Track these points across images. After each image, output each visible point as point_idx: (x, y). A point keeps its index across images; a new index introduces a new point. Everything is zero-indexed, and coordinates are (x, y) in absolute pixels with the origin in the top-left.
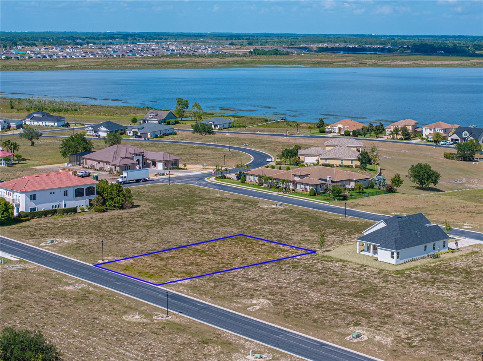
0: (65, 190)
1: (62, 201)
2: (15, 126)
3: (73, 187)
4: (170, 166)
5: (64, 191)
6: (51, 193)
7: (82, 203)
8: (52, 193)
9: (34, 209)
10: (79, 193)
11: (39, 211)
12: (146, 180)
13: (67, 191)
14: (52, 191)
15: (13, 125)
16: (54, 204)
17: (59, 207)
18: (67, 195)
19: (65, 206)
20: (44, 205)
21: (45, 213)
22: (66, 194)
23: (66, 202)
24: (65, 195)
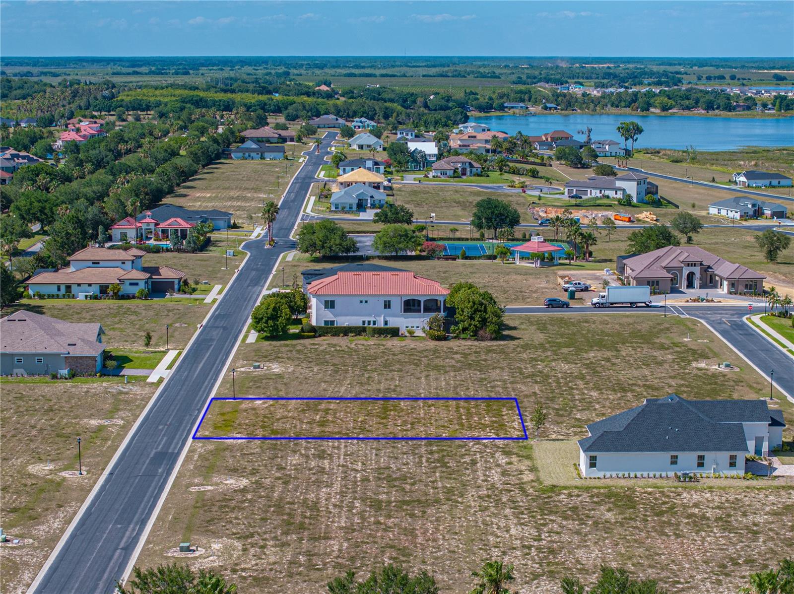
0: (387, 299)
1: (380, 316)
2: (769, 212)
3: (401, 296)
4: (741, 288)
5: (385, 301)
6: (361, 302)
7: (419, 323)
8: (364, 302)
9: (332, 322)
10: (411, 306)
11: (339, 325)
12: (648, 306)
13: (389, 301)
14: (364, 299)
15: (768, 212)
16: (367, 319)
17: (374, 324)
18: (389, 307)
19: (386, 323)
20: (348, 318)
21: (346, 331)
22: (387, 305)
23: (388, 319)
24: (385, 307)
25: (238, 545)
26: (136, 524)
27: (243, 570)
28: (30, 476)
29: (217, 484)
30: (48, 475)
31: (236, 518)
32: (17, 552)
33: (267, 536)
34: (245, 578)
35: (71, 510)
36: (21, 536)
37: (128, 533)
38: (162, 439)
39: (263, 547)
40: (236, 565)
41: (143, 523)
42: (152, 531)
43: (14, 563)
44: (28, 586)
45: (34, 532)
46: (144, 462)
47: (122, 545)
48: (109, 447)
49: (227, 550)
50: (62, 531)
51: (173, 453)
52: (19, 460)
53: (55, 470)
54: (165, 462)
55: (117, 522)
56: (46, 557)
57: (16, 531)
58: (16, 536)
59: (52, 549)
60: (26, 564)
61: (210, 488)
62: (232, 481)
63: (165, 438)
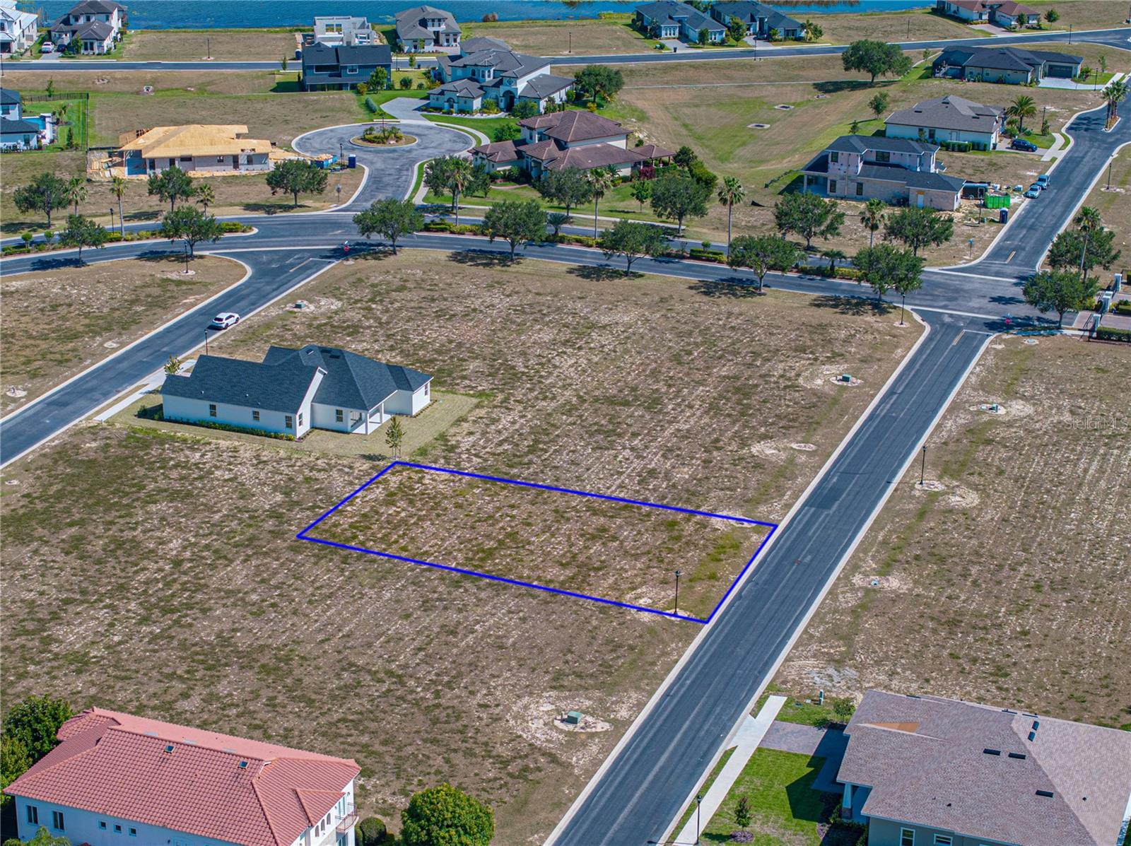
25: (801, 381)
26: (878, 415)
27: (809, 359)
28: (975, 488)
29: (785, 449)
30: (957, 486)
31: (788, 406)
32: (982, 399)
33: (772, 385)
34: (811, 353)
35: (935, 439)
36: (980, 412)
37: (888, 407)
38: (814, 533)
39: (782, 376)
40: (811, 364)
41: (871, 417)
42: (866, 406)
43: (983, 390)
44: (972, 373)
45: (969, 417)
46: (848, 494)
47: (895, 397)
48: (882, 529)
49: (812, 377)
50: (944, 417)
51: (811, 506)
52: (989, 517)
53: (948, 493)
54: (825, 492)
55: (896, 418)
56: (959, 394)
57: (985, 418)
58: (984, 412)
59: (953, 401)
60: (974, 389)
61: (795, 446)
62: (769, 452)
63: (810, 533)
